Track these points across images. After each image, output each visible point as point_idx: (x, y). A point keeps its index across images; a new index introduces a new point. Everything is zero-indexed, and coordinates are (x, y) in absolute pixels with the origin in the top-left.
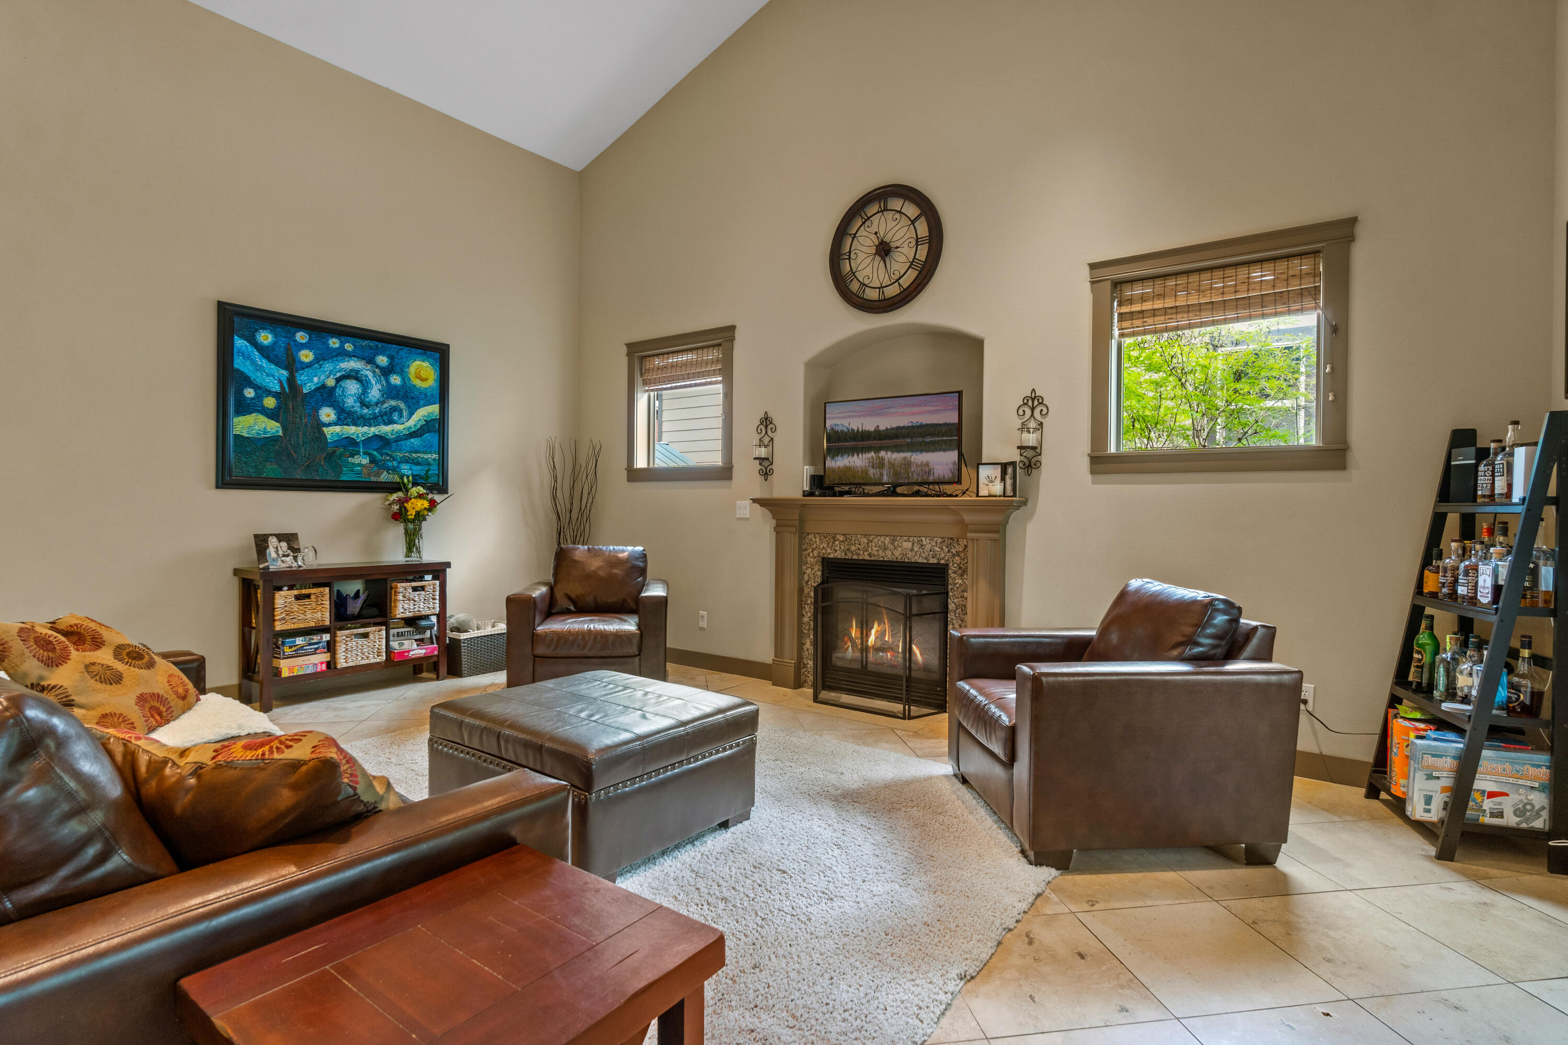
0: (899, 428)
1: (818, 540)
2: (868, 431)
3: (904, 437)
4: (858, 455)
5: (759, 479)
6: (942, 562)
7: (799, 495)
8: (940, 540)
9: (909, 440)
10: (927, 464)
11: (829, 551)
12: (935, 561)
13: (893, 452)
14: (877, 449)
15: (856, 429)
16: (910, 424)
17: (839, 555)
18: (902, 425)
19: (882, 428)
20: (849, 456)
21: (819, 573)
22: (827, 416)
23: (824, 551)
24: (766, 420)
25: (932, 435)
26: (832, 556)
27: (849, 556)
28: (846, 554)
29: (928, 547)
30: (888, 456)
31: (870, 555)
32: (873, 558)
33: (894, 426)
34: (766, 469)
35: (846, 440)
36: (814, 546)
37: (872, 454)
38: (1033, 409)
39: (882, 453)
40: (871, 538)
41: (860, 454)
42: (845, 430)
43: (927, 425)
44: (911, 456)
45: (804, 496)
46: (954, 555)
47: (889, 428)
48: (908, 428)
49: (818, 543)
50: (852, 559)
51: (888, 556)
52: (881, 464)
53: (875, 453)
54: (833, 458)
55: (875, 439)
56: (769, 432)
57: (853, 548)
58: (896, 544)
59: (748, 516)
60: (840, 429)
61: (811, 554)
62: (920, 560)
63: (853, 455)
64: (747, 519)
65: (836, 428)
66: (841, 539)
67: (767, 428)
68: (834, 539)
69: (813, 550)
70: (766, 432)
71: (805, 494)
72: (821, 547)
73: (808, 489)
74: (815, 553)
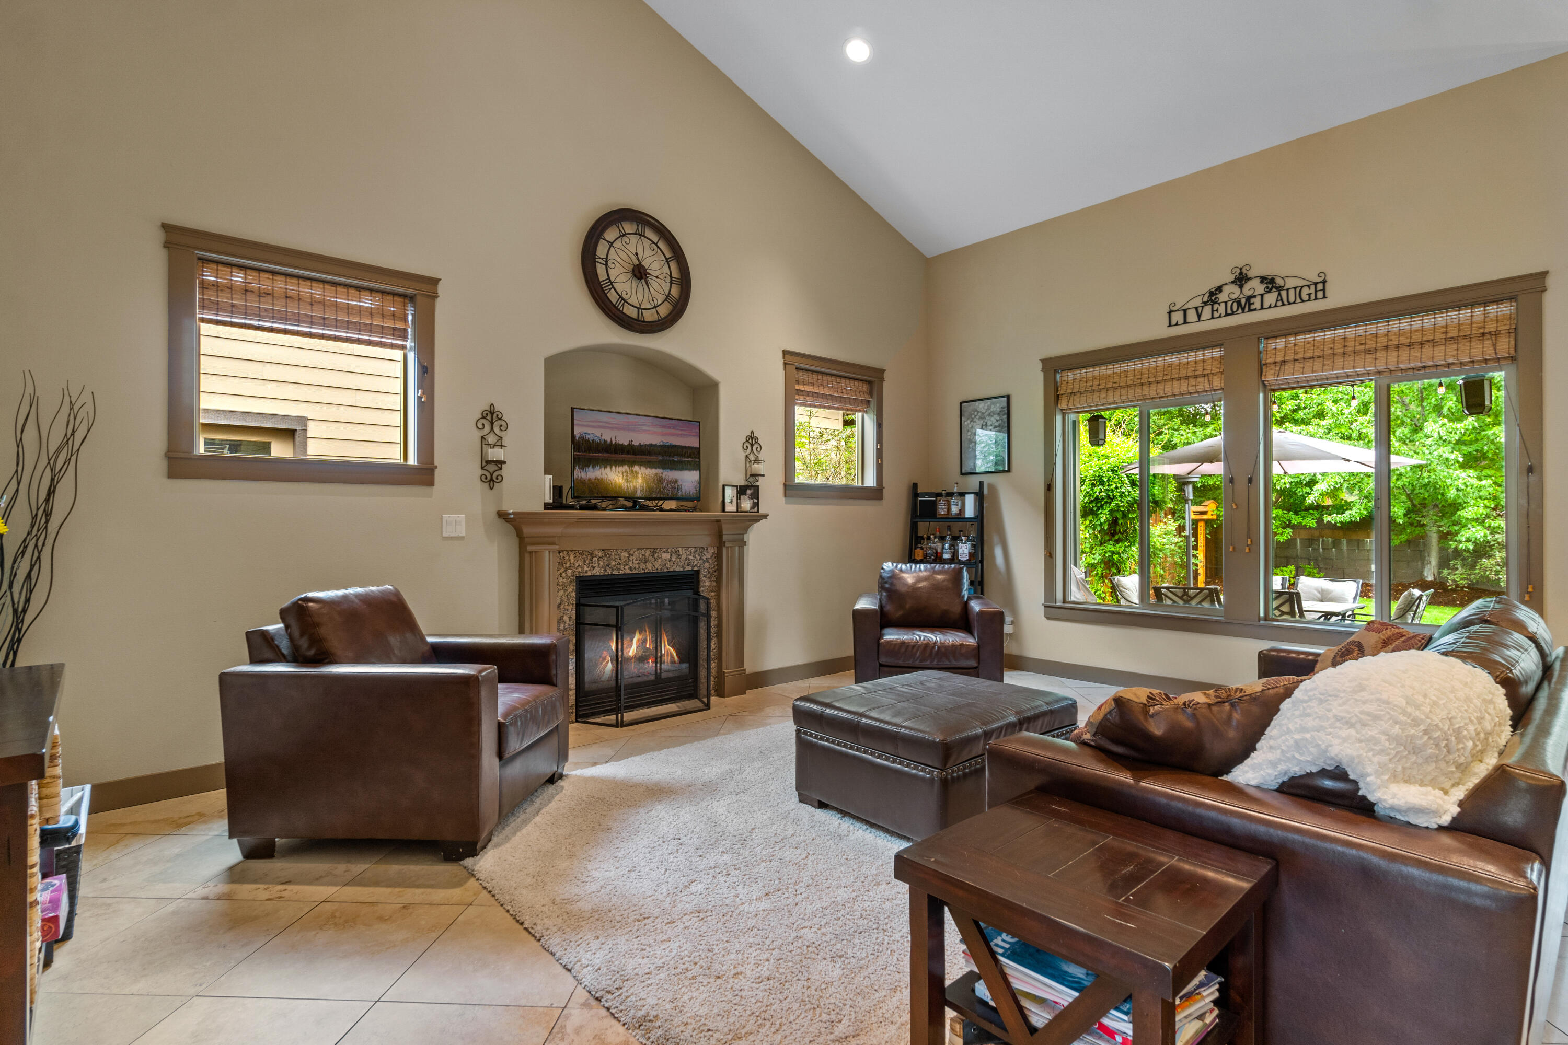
0: (651, 445)
1: (572, 557)
2: (622, 445)
3: (656, 454)
4: (611, 468)
5: (480, 487)
6: (696, 568)
7: (540, 508)
8: (693, 550)
9: (660, 458)
10: (676, 481)
11: (586, 568)
12: (690, 568)
14: (631, 463)
15: (609, 441)
16: (661, 443)
17: (597, 571)
18: (654, 443)
19: (636, 443)
20: (601, 467)
21: (574, 594)
22: (575, 422)
23: (580, 570)
24: (492, 414)
25: (680, 455)
26: (589, 574)
27: (609, 571)
28: (605, 570)
29: (684, 557)
31: (631, 569)
32: (634, 572)
33: (647, 443)
34: (492, 475)
35: (597, 451)
36: (568, 565)
38: (752, 445)
40: (632, 552)
41: (613, 467)
42: (597, 440)
43: (675, 446)
44: (662, 473)
45: (545, 508)
46: (704, 562)
47: (642, 444)
48: (659, 446)
49: (572, 561)
50: (612, 575)
51: (649, 568)
53: (629, 467)
54: (582, 469)
55: (628, 453)
56: (496, 429)
57: (613, 563)
58: (656, 555)
59: (463, 534)
60: (591, 438)
61: (564, 575)
62: (677, 569)
64: (462, 538)
65: (587, 437)
66: (600, 555)
67: (492, 423)
68: (592, 555)
69: (566, 569)
70: (492, 429)
71: (547, 506)
72: (577, 565)
73: (551, 501)
74: (569, 572)
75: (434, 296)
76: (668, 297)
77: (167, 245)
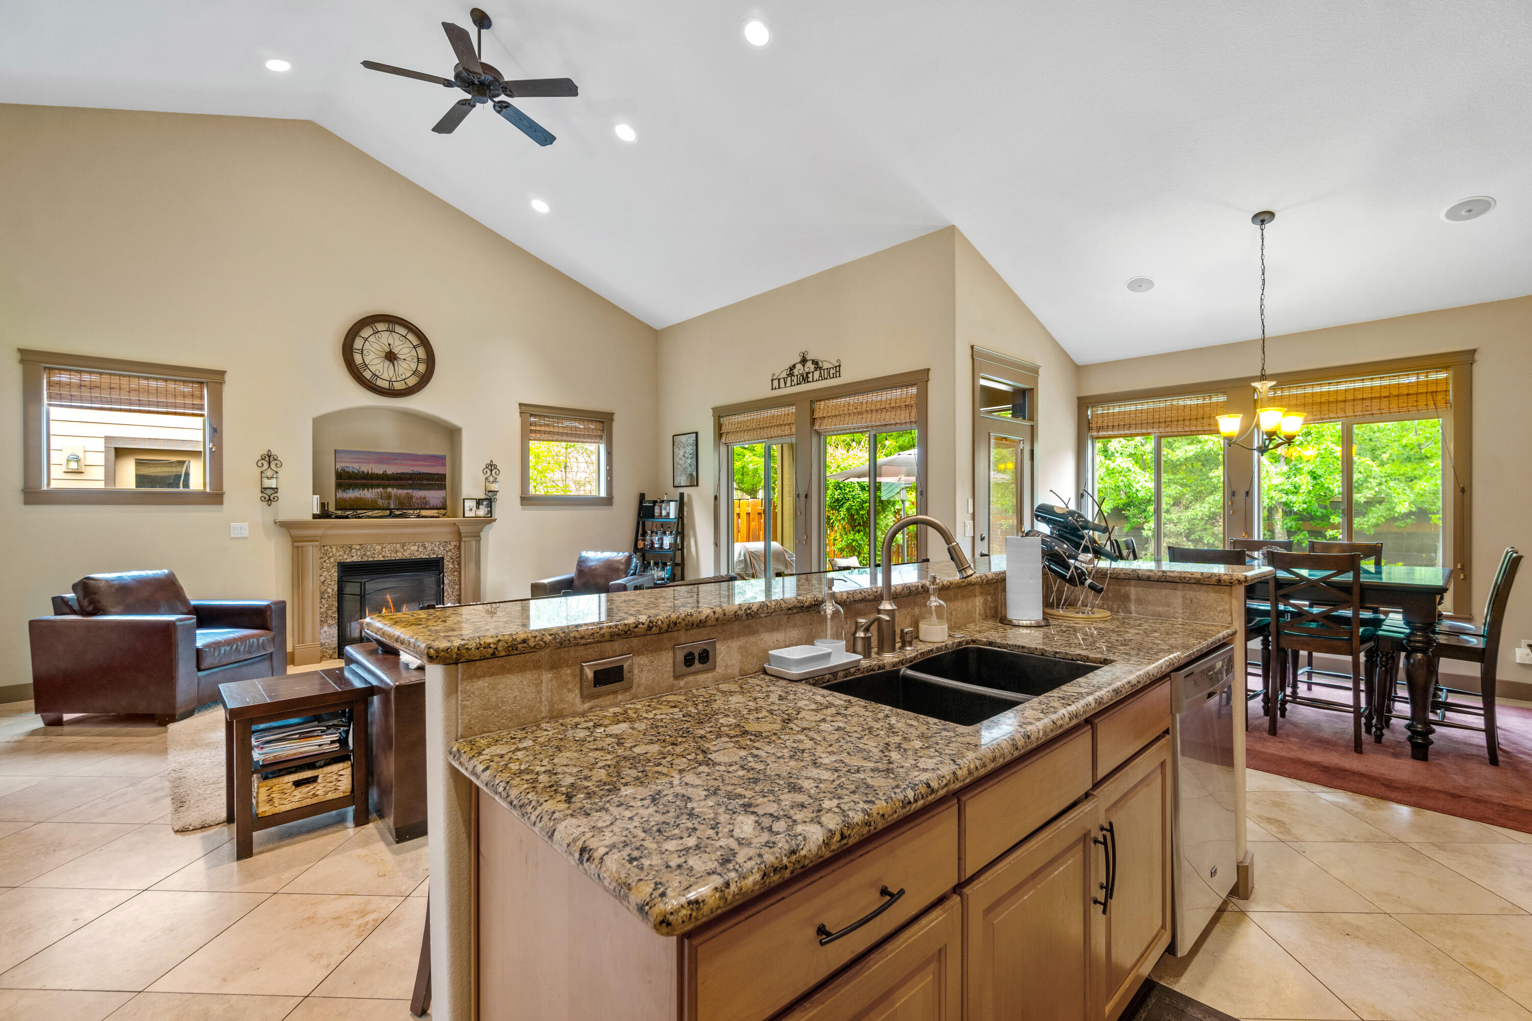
0: (403, 473)
1: (334, 550)
2: (377, 474)
3: (407, 479)
4: (368, 490)
5: (261, 505)
6: (440, 556)
8: (438, 543)
9: (411, 482)
10: (425, 498)
11: (346, 557)
12: (435, 556)
13: (398, 489)
14: (385, 487)
15: (366, 472)
16: (412, 472)
17: (356, 559)
18: (405, 472)
19: (389, 472)
21: (336, 574)
22: (337, 459)
23: (341, 558)
24: (269, 457)
25: (428, 480)
26: (349, 560)
27: (365, 559)
28: (362, 558)
29: (430, 548)
30: (393, 491)
31: (384, 557)
32: (386, 559)
33: (399, 472)
34: (269, 497)
35: (356, 479)
36: (331, 555)
37: (380, 490)
38: (491, 471)
39: (389, 490)
40: (384, 546)
41: (370, 490)
42: (356, 471)
43: (424, 473)
45: (314, 518)
46: (447, 552)
47: (395, 473)
48: (409, 474)
49: (334, 552)
50: (368, 561)
51: (399, 556)
52: (389, 497)
54: (344, 491)
55: (383, 479)
56: (273, 466)
57: (369, 553)
58: (405, 548)
59: (247, 535)
60: (351, 470)
61: (327, 561)
62: (424, 557)
63: (366, 490)
64: (246, 538)
65: (348, 470)
66: (358, 547)
67: (269, 463)
68: (351, 548)
69: (329, 558)
70: (270, 466)
71: (315, 516)
72: (338, 554)
73: (318, 513)
74: (332, 560)
75: (221, 383)
76: (415, 372)
77: (22, 361)
